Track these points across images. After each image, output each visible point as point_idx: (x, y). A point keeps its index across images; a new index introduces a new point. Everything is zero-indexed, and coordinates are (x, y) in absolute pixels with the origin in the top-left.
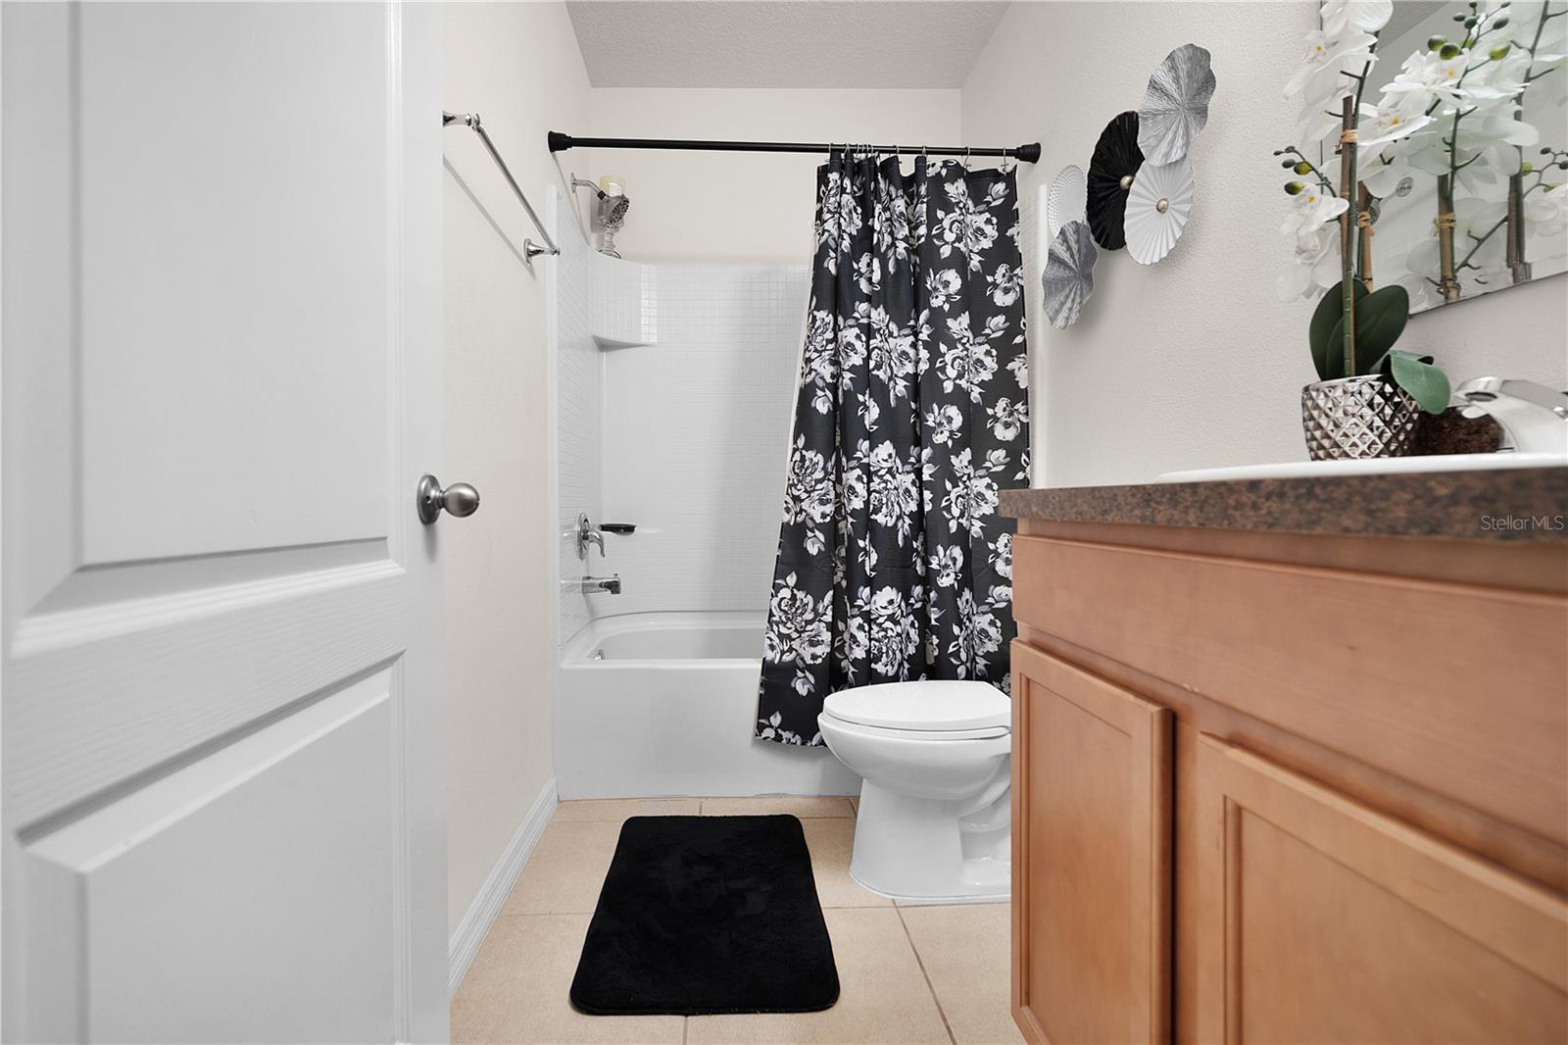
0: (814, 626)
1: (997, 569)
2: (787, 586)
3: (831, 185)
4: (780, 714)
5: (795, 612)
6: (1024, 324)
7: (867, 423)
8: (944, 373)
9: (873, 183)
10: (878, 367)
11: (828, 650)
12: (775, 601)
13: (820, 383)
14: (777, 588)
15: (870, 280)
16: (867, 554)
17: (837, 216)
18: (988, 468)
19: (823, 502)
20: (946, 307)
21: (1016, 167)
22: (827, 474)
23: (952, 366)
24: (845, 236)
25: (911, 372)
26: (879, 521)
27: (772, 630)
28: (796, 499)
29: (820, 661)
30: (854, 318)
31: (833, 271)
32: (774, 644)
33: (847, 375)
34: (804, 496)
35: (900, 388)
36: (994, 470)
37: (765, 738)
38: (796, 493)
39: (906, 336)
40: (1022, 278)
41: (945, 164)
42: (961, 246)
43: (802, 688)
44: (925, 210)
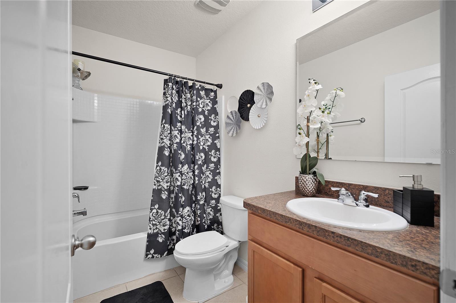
0: (164, 220)
1: (212, 196)
2: (155, 209)
3: (170, 87)
4: (154, 249)
5: (158, 216)
6: (219, 131)
7: (181, 159)
8: (200, 144)
9: (181, 88)
10: (184, 143)
11: (169, 227)
12: (151, 213)
13: (166, 146)
14: (151, 209)
15: (181, 117)
16: (182, 198)
17: (171, 96)
18: (210, 169)
19: (167, 182)
20: (200, 125)
21: (217, 89)
22: (168, 174)
23: (202, 142)
24: (174, 103)
25: (191, 143)
26: (185, 188)
27: (150, 223)
28: (158, 181)
29: (166, 230)
30: (177, 128)
31: (170, 113)
32: (151, 227)
33: (175, 145)
34: (161, 181)
35: (189, 148)
36: (211, 169)
37: (148, 258)
38: (158, 179)
39: (190, 133)
40: (218, 119)
41: (200, 86)
42: (204, 109)
43: (160, 240)
44: (195, 98)
